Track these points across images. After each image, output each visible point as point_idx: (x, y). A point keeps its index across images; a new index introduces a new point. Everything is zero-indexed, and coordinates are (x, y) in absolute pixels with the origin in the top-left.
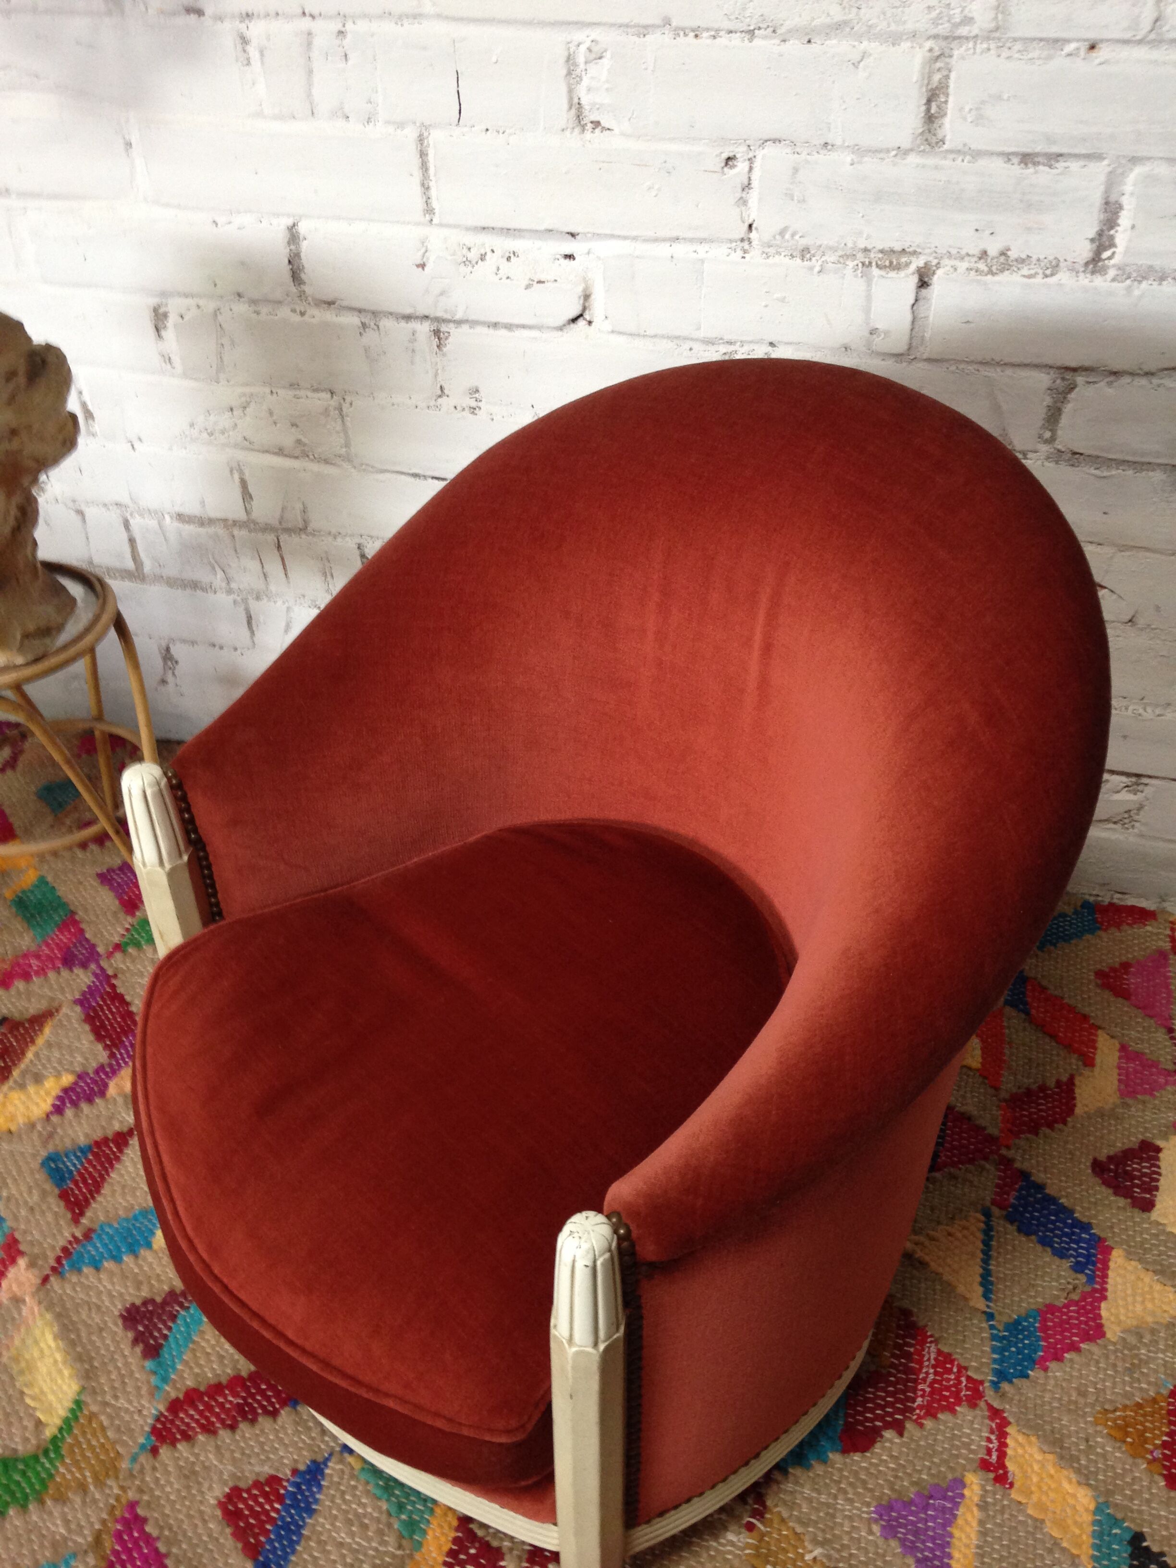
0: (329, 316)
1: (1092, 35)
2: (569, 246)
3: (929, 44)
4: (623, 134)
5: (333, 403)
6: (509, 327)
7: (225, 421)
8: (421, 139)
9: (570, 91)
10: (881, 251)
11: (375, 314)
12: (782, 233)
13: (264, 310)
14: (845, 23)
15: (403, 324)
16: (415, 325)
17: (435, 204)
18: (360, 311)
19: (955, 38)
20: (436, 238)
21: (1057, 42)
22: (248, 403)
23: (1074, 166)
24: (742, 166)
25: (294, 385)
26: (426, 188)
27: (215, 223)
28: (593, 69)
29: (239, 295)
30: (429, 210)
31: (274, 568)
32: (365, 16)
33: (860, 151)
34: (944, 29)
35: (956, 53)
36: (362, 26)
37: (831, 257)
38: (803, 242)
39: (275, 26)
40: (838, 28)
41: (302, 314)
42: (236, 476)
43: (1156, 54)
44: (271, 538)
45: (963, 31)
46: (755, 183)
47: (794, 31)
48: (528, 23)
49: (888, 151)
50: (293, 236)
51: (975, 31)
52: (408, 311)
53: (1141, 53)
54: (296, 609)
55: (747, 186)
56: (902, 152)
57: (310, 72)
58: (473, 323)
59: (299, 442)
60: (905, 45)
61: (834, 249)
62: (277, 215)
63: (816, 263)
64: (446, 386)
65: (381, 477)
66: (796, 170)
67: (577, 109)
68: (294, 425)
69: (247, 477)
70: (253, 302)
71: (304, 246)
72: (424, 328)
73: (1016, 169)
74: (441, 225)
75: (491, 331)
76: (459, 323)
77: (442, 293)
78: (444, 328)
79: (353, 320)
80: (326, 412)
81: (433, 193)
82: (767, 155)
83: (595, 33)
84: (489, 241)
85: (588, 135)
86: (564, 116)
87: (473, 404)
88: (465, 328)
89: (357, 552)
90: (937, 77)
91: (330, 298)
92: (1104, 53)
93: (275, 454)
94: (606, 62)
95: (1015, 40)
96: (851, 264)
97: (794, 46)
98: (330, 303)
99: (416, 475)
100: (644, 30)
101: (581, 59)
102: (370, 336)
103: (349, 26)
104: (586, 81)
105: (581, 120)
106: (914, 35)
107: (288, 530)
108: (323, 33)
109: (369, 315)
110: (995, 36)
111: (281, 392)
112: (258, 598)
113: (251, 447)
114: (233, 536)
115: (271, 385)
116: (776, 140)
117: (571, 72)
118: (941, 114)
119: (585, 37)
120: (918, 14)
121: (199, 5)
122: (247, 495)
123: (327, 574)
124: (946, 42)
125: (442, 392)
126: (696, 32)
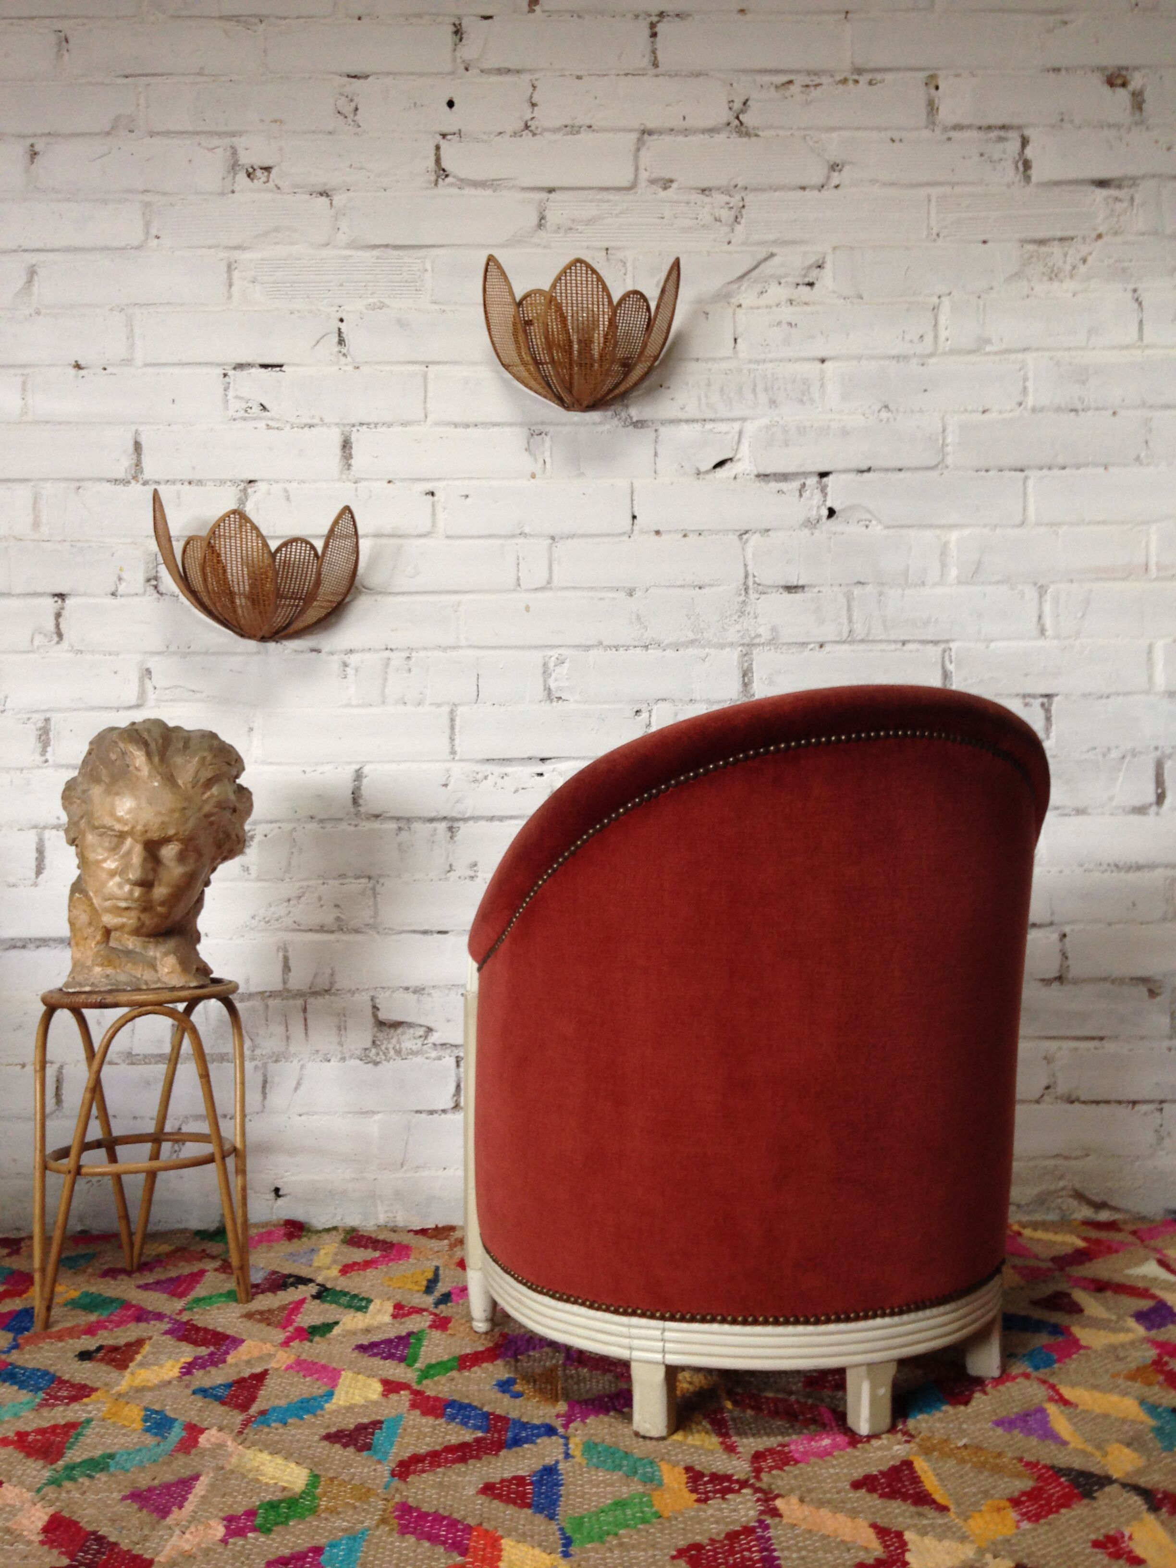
0: (376, 825)
1: (821, 639)
2: (541, 768)
3: (740, 648)
4: (576, 702)
5: (370, 885)
7: (281, 910)
8: (452, 712)
9: (545, 681)
11: (409, 820)
13: (329, 826)
14: (696, 640)
15: (428, 825)
16: (436, 825)
17: (457, 748)
18: (398, 819)
19: (753, 645)
20: (457, 769)
21: (804, 644)
22: (304, 893)
24: (644, 715)
25: (342, 876)
26: (452, 739)
27: (304, 772)
28: (558, 669)
29: (312, 818)
30: (453, 752)
31: (297, 1029)
32: (425, 649)
34: (747, 640)
35: (754, 652)
36: (422, 654)
39: (367, 656)
40: (692, 642)
41: (356, 826)
42: (281, 954)
43: (855, 647)
44: (300, 1002)
45: (757, 641)
46: (653, 723)
47: (670, 645)
48: (521, 648)
50: (359, 776)
51: (763, 641)
52: (433, 814)
53: (846, 647)
54: (309, 1065)
55: (649, 726)
57: (385, 680)
58: (475, 818)
59: (338, 919)
60: (728, 649)
62: (350, 763)
64: (454, 864)
66: (676, 714)
67: (549, 690)
68: (337, 906)
69: (290, 954)
70: (322, 821)
71: (365, 781)
72: (442, 826)
74: (461, 760)
75: (489, 823)
76: (465, 820)
77: (457, 802)
78: (456, 825)
79: (392, 826)
80: (363, 893)
81: (457, 742)
82: (658, 708)
83: (561, 651)
84: (488, 768)
85: (555, 704)
86: (541, 694)
87: (472, 874)
88: (471, 823)
89: (370, 1004)
90: (746, 665)
91: (376, 813)
92: (827, 648)
93: (317, 931)
94: (566, 665)
95: (783, 644)
97: (670, 653)
98: (377, 816)
99: (425, 932)
100: (588, 648)
101: (551, 664)
102: (404, 836)
103: (414, 654)
104: (554, 676)
105: (550, 695)
106: (731, 644)
107: (315, 994)
108: (397, 658)
109: (405, 821)
110: (773, 642)
111: (330, 882)
112: (277, 1061)
113: (298, 928)
114: (267, 1006)
115: (324, 878)
116: (664, 700)
117: (546, 672)
118: (751, 681)
119: (555, 653)
120: (732, 635)
121: (319, 647)
122: (287, 968)
123: (341, 1028)
124: (748, 647)
125: (451, 868)
126: (617, 648)
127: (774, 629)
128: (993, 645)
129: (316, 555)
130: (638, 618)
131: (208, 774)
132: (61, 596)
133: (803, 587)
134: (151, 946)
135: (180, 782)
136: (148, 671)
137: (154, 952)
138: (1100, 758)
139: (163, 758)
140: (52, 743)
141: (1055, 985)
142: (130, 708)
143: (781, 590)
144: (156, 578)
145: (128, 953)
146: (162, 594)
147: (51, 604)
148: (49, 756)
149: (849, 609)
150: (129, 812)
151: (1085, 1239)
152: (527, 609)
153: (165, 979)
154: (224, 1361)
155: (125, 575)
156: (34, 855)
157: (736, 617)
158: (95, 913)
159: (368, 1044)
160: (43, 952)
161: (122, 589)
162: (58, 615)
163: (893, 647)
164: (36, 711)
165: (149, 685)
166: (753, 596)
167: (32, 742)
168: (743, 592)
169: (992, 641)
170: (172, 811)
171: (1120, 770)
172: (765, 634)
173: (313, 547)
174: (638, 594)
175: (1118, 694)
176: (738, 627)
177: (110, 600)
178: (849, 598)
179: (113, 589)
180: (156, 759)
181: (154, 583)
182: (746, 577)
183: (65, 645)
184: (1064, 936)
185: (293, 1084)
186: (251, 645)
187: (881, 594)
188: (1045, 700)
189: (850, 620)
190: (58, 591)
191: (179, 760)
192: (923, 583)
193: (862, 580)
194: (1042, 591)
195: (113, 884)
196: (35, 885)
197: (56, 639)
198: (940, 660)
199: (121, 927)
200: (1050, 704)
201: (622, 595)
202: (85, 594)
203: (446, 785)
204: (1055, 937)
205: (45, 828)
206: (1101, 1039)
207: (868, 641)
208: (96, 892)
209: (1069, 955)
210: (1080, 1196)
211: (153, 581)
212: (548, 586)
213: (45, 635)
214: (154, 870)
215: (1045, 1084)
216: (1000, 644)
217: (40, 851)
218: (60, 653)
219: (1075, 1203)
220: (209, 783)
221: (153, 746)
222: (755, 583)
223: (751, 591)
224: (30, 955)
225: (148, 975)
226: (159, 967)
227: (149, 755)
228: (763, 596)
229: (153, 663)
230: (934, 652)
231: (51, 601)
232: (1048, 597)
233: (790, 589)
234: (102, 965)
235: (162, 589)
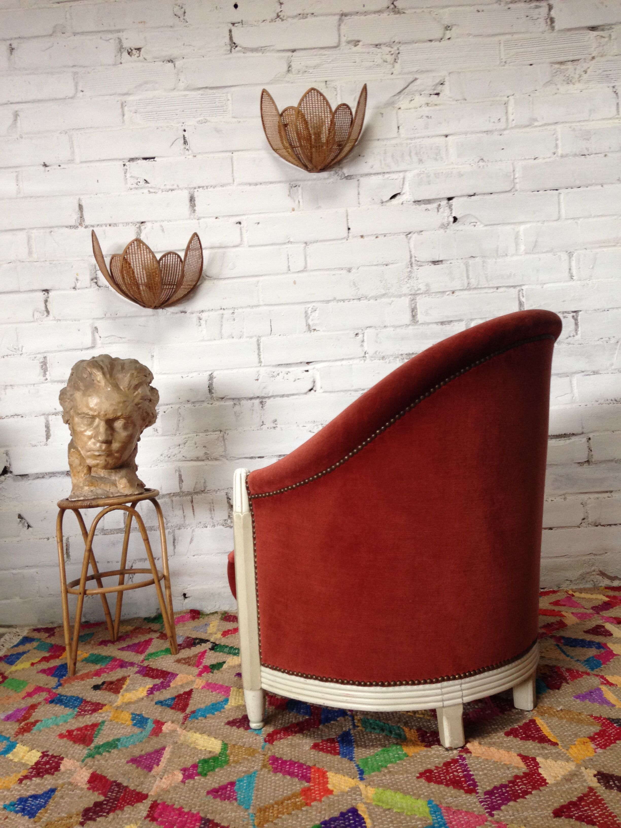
0: (222, 403)
1: (453, 289)
2: (307, 367)
3: (410, 297)
4: (323, 331)
5: (221, 435)
6: (288, 396)
7: (176, 451)
8: (258, 340)
9: (306, 321)
10: (406, 354)
11: (239, 399)
12: (376, 353)
13: (197, 405)
14: (386, 294)
15: (249, 401)
16: (253, 401)
17: (262, 360)
18: (233, 399)
19: (417, 294)
20: (263, 371)
21: (444, 292)
22: (187, 441)
23: (456, 324)
24: (360, 336)
25: (206, 431)
26: (259, 355)
27: (182, 377)
28: (313, 314)
29: (188, 401)
30: (260, 362)
31: (189, 512)
32: (241, 307)
33: (395, 327)
34: (413, 292)
35: (418, 298)
36: (240, 310)
37: (391, 358)
38: (383, 354)
39: (211, 313)
40: (384, 295)
41: (212, 404)
42: (177, 473)
43: (471, 292)
44: (189, 498)
45: (418, 292)
46: (365, 340)
47: (372, 298)
48: (293, 304)
49: (403, 326)
50: (211, 377)
51: (421, 292)
52: (252, 396)
53: (466, 292)
54: (196, 530)
55: (363, 341)
56: (407, 326)
57: (222, 325)
58: (274, 396)
59: (206, 453)
60: (403, 298)
61: (392, 356)
62: (206, 371)
63: (387, 360)
64: (265, 421)
65: (237, 461)
66: (377, 334)
67: (309, 326)
68: (204, 447)
69: (182, 473)
70: (193, 403)
71: (215, 380)
72: (257, 401)
73: (440, 327)
74: (264, 366)
75: (281, 399)
76: (269, 397)
77: (264, 388)
78: (264, 400)
79: (231, 403)
80: (218, 439)
81: (262, 356)
82: (367, 331)
83: (314, 304)
84: (279, 369)
85: (312, 333)
86: (305, 328)
87: (275, 426)
88: (272, 399)
89: (226, 496)
90: (413, 305)
91: (222, 396)
92: (457, 293)
93: (195, 460)
94: (317, 311)
95: (433, 293)
96: (398, 359)
97: (372, 301)
98: (222, 398)
99: (252, 458)
100: (328, 302)
101: (309, 312)
102: (237, 408)
103: (236, 311)
104: (311, 318)
105: (310, 329)
106: (405, 295)
107: (197, 493)
108: (227, 313)
109: (237, 400)
110: (427, 292)
111: (201, 434)
112: (179, 529)
113: (185, 459)
114: (172, 501)
115: (196, 432)
116: (370, 327)
117: (307, 316)
118: (416, 314)
119: (311, 306)
120: (405, 290)
121: (186, 310)
122: (181, 481)
123: (211, 510)
124: (414, 296)
125: (263, 424)
126: (344, 301)
127: (427, 285)
128: (545, 286)
129: (181, 260)
130: (354, 284)
131: (135, 382)
132: (47, 291)
133: (442, 261)
134: (113, 474)
135: (121, 387)
136: (96, 328)
137: (115, 477)
138: (605, 343)
139: (111, 376)
140: (49, 369)
141: (586, 465)
142: (88, 348)
143: (430, 264)
144: (96, 278)
145: (101, 478)
146: (100, 287)
147: (42, 296)
148: (47, 376)
149: (467, 271)
150: (96, 405)
151: (607, 596)
152: (295, 283)
153: (122, 491)
154: (169, 686)
155: (79, 278)
156: (44, 429)
157: (406, 280)
158: (82, 459)
159: (226, 517)
160: (53, 479)
161: (78, 285)
162: (46, 301)
163: (492, 290)
164: (39, 353)
165: (97, 336)
166: (415, 268)
167: (38, 370)
168: (410, 266)
169: (545, 284)
170: (119, 403)
171: (616, 349)
172: (423, 288)
173: (179, 256)
174: (353, 271)
175: (613, 308)
176: (408, 285)
177: (73, 292)
178: (467, 265)
179: (73, 285)
180: (108, 376)
181: (96, 281)
182: (411, 258)
183: (51, 317)
184: (590, 439)
185: (189, 540)
186: (149, 311)
187: (484, 262)
188: (574, 314)
189: (468, 277)
190: (45, 288)
191: (120, 376)
192: (506, 255)
193: (474, 256)
194: (570, 255)
195: (90, 443)
196: (46, 445)
197: (46, 314)
198: (517, 297)
199: (97, 465)
200: (577, 316)
201: (344, 272)
202: (59, 289)
203: (257, 380)
204: (585, 440)
205: (49, 414)
206: (611, 492)
207: (478, 288)
208: (82, 448)
209: (592, 449)
210: (602, 574)
211: (95, 280)
212: (304, 270)
213: (40, 312)
214: (112, 435)
215: (582, 517)
216: (549, 285)
217: (47, 427)
218: (49, 321)
219: (601, 578)
220: (136, 387)
221: (106, 369)
222: (416, 260)
223: (414, 265)
224: (47, 481)
225: (113, 489)
226: (118, 485)
227: (104, 374)
228: (420, 267)
229: (98, 324)
230: (514, 291)
231: (41, 294)
232: (574, 258)
233: (435, 263)
234: (88, 486)
235: (100, 284)
